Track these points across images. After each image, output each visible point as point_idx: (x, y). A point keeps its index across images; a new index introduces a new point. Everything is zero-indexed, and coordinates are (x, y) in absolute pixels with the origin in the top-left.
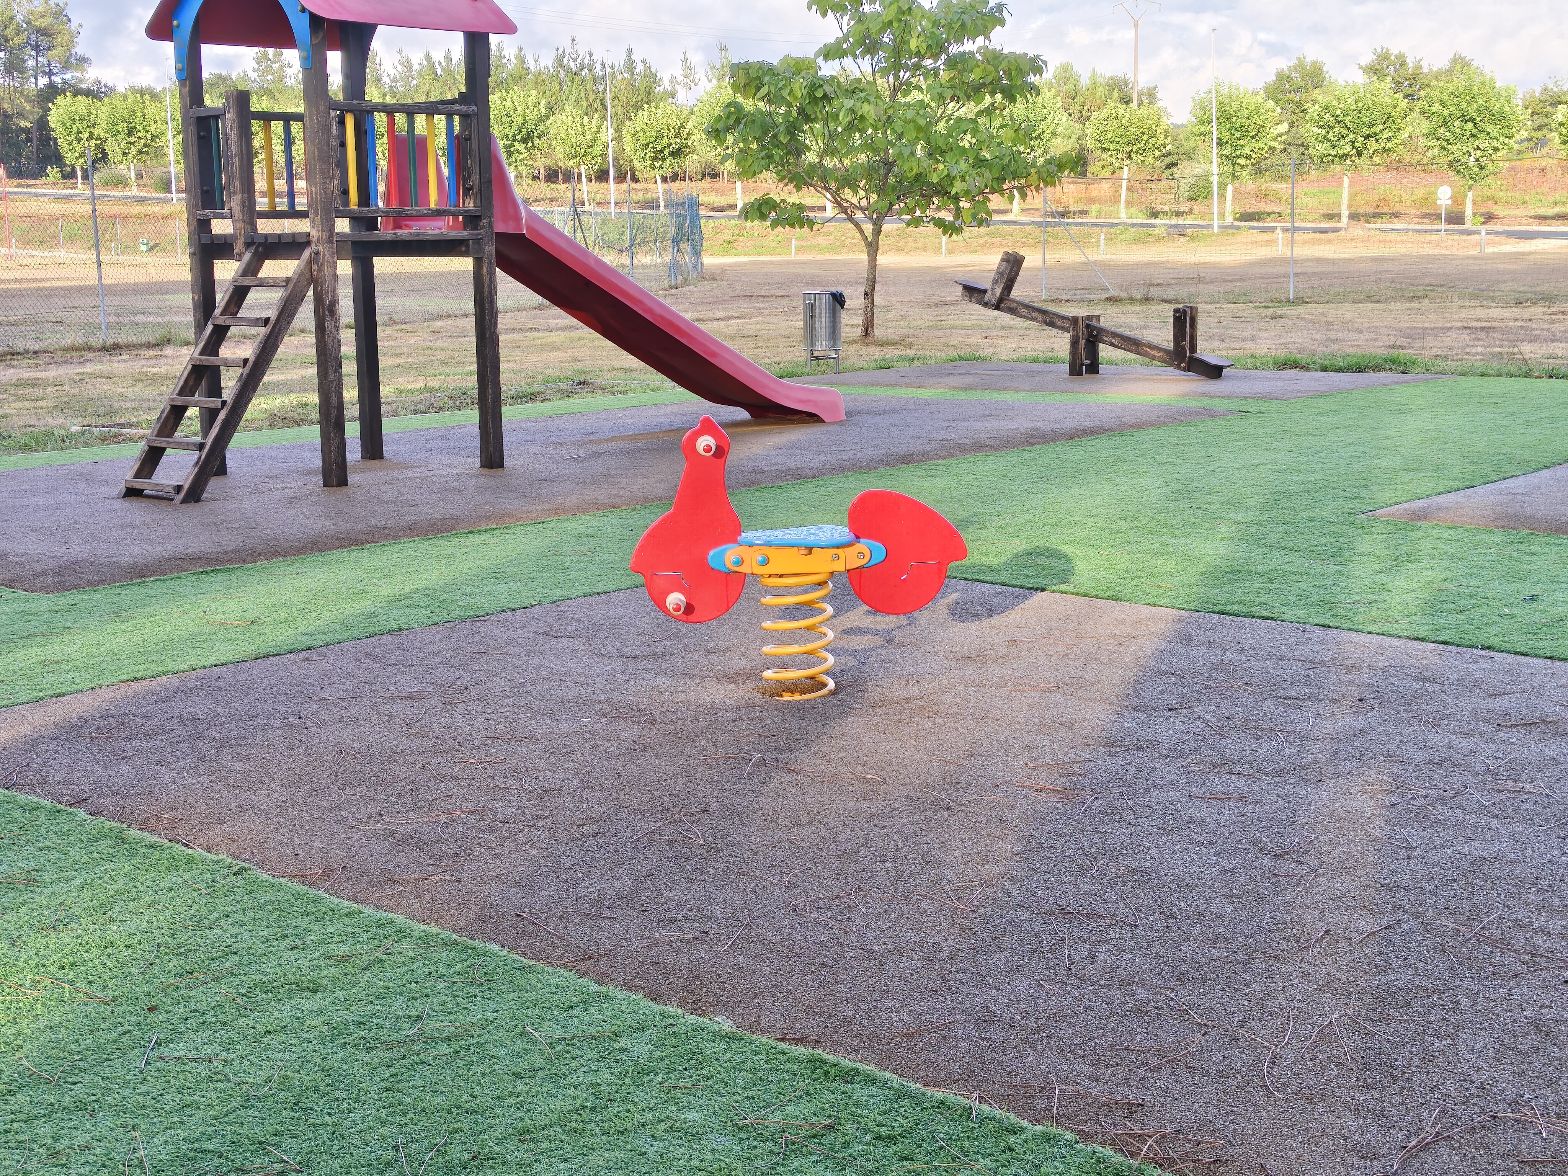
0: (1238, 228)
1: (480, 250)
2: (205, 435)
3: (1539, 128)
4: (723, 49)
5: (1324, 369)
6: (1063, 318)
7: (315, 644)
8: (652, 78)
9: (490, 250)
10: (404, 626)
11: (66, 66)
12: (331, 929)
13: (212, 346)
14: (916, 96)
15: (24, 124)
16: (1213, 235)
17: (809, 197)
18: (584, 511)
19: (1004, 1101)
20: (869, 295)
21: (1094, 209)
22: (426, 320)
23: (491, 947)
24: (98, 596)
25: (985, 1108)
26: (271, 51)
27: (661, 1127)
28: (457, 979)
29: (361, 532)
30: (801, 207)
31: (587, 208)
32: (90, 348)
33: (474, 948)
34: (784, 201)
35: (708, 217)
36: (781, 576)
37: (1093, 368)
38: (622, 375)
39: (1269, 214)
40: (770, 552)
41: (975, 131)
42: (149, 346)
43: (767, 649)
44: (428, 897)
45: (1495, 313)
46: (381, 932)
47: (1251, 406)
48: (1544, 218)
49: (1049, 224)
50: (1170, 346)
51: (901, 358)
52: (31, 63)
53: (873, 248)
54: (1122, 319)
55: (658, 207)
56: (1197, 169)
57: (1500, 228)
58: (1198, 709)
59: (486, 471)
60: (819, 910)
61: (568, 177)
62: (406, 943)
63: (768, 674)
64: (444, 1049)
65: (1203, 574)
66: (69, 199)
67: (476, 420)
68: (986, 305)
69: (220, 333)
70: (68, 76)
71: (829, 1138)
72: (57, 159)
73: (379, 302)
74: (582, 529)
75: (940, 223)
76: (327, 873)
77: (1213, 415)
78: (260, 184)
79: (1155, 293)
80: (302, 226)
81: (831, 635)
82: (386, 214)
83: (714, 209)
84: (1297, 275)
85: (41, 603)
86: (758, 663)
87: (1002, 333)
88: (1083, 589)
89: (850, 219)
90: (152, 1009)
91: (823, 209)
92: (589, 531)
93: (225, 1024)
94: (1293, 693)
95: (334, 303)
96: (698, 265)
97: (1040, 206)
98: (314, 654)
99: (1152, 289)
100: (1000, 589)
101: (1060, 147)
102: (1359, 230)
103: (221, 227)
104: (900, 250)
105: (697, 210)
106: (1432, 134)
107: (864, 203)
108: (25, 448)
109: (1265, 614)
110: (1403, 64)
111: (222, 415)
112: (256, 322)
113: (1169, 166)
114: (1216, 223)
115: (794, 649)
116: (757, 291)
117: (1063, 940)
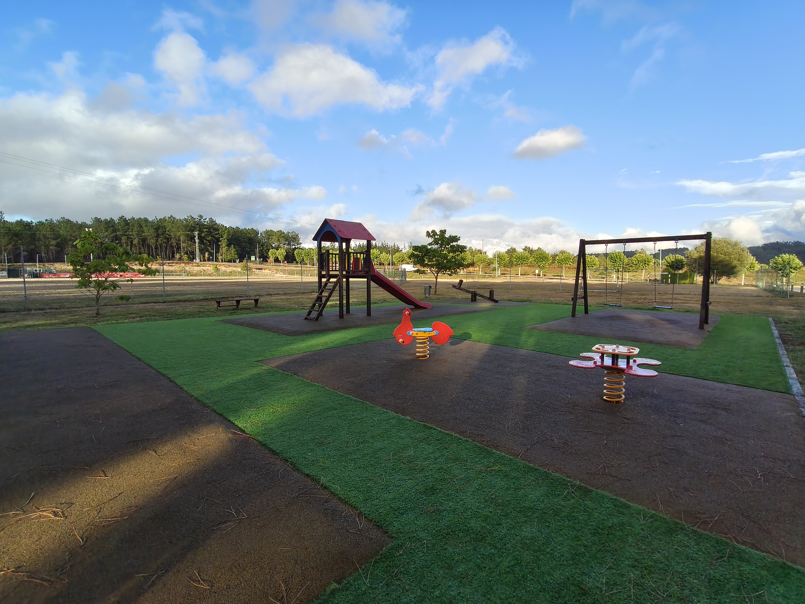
0: (501, 276)
1: (368, 277)
2: (319, 309)
3: (553, 260)
4: (411, 243)
5: (516, 301)
6: (470, 291)
8: (398, 248)
9: (370, 277)
10: (353, 344)
11: (298, 244)
12: (339, 398)
13: (321, 294)
14: (445, 252)
15: (290, 254)
16: (496, 277)
17: (425, 269)
18: (385, 324)
19: (458, 433)
20: (436, 286)
21: (475, 272)
22: (357, 289)
23: (367, 402)
24: (299, 337)
25: (455, 435)
26: (333, 243)
27: (397, 436)
28: (361, 408)
29: (346, 327)
30: (424, 271)
31: (386, 270)
32: (299, 293)
33: (364, 403)
34: (421, 270)
36: (420, 337)
37: (475, 300)
38: (392, 300)
39: (506, 274)
40: (417, 332)
41: (455, 259)
42: (310, 293)
43: (417, 350)
44: (356, 393)
45: (546, 292)
46: (348, 399)
47: (503, 308)
48: (554, 276)
49: (468, 275)
50: (489, 297)
51: (441, 298)
52: (292, 244)
53: (436, 278)
54: (480, 292)
56: (494, 266)
57: (547, 277)
58: (494, 362)
59: (368, 316)
60: (426, 397)
61: (383, 264)
62: (352, 401)
63: (417, 354)
64: (358, 421)
65: (494, 338)
66: (297, 267)
67: (366, 307)
68: (456, 289)
69: (323, 291)
70: (298, 246)
71: (427, 439)
72: (296, 260)
73: (350, 286)
74: (384, 327)
75: (448, 274)
76: (338, 388)
77: (496, 309)
78: (331, 265)
79: (486, 287)
80: (337, 273)
81: (428, 347)
82: (352, 271)
84: (511, 285)
85: (290, 338)
86: (415, 352)
87: (459, 294)
88: (473, 340)
89: (433, 273)
90: (307, 412)
91: (428, 271)
93: (320, 415)
94: (511, 360)
95: (342, 286)
96: (406, 280)
97: (466, 272)
100: (459, 340)
101: (470, 261)
102: (522, 277)
103: (324, 273)
104: (441, 278)
106: (535, 261)
107: (435, 270)
108: (288, 310)
109: (506, 345)
110: (530, 249)
111: (322, 305)
112: (329, 289)
113: (489, 265)
114: (497, 275)
115: (422, 350)
116: (416, 285)
117: (469, 404)
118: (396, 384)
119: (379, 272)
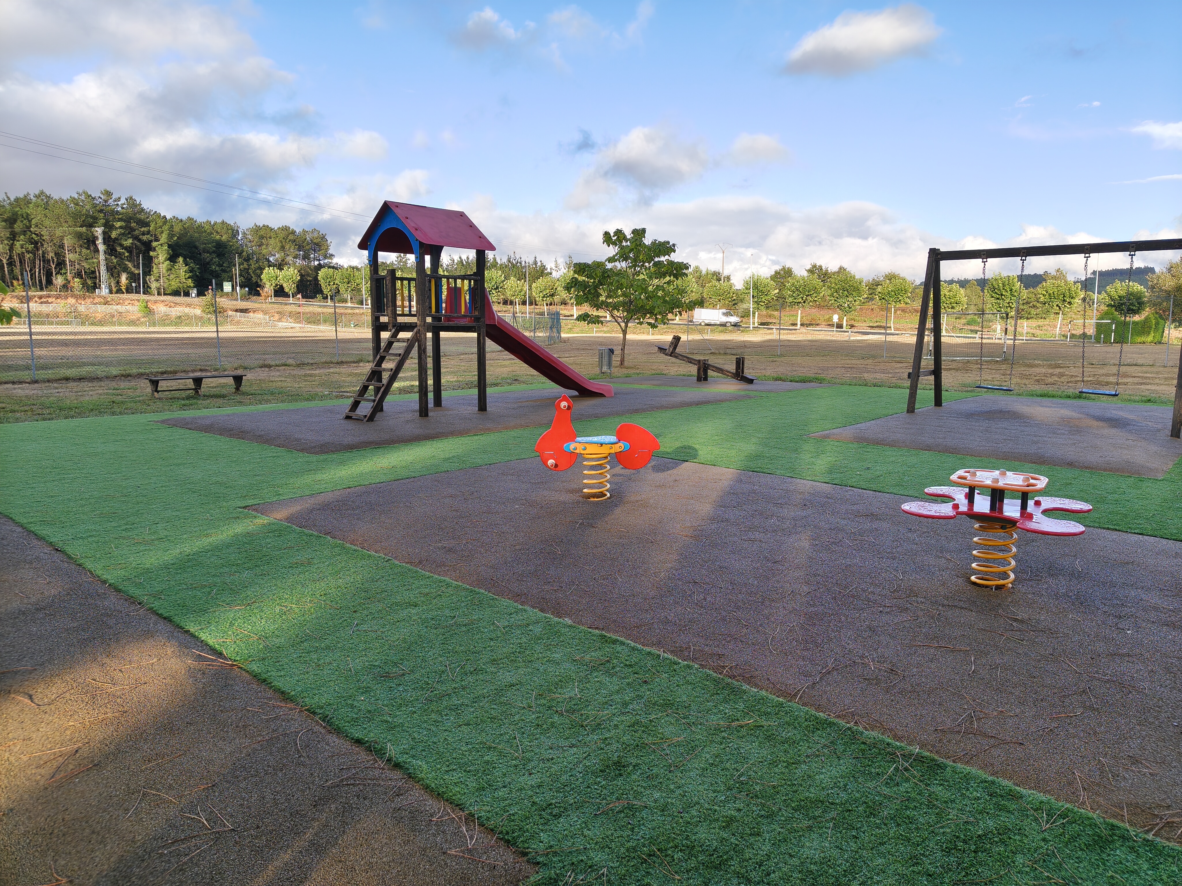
0: (759, 328)
1: (480, 330)
2: (376, 396)
3: (871, 294)
4: (570, 257)
5: (791, 381)
6: (695, 360)
7: (416, 475)
8: (543, 268)
9: (483, 331)
10: (449, 470)
11: (325, 257)
12: (422, 583)
13: (379, 364)
14: (642, 277)
15: (309, 278)
16: (750, 330)
17: (601, 313)
18: (516, 428)
19: (672, 652)
20: (623, 350)
22: (458, 355)
23: (483, 591)
24: (335, 456)
25: (666, 655)
26: (402, 255)
27: (545, 659)
28: (469, 602)
29: (433, 434)
30: (598, 317)
31: (518, 315)
32: (332, 363)
33: (475, 591)
34: (592, 315)
35: (563, 319)
36: (591, 454)
37: (706, 379)
38: (530, 377)
39: (771, 323)
40: (587, 445)
41: (664, 290)
42: (354, 362)
43: (585, 481)
44: (458, 571)
45: (854, 362)
46: (440, 584)
47: (765, 394)
48: (873, 327)
49: (690, 325)
50: (734, 371)
51: (634, 374)
52: (312, 256)
53: (625, 332)
54: (716, 361)
55: (545, 315)
56: (745, 306)
57: (856, 330)
58: (744, 507)
59: (480, 412)
60: (604, 579)
61: (511, 303)
62: (450, 589)
63: (585, 490)
64: (464, 629)
65: (746, 456)
66: (325, 306)
67: (477, 393)
68: (666, 355)
69: (382, 359)
70: (326, 261)
71: (608, 665)
72: (321, 292)
74: (516, 435)
75: (649, 324)
76: (420, 562)
77: (750, 397)
78: (399, 303)
79: (728, 351)
80: (414, 320)
81: (609, 476)
82: (446, 316)
83: (565, 316)
84: (781, 346)
85: (314, 458)
86: (581, 486)
87: (672, 365)
88: (702, 461)
89: (616, 321)
90: (355, 612)
91: (606, 317)
92: (518, 436)
93: (382, 618)
94: (780, 502)
95: (425, 349)
96: (559, 337)
97: (687, 318)
98: (416, 479)
99: (727, 350)
100: (671, 460)
101: (694, 297)
102: (804, 330)
103: (384, 319)
104: (634, 333)
105: (559, 316)
106: (832, 295)
107: (622, 315)
108: (308, 400)
109: (769, 472)
110: (821, 269)
111: (382, 389)
112: (396, 355)
113: (734, 305)
114: (751, 326)
115: (595, 481)
116: (581, 347)
117: (694, 592)
118: (541, 552)
119: (503, 318)
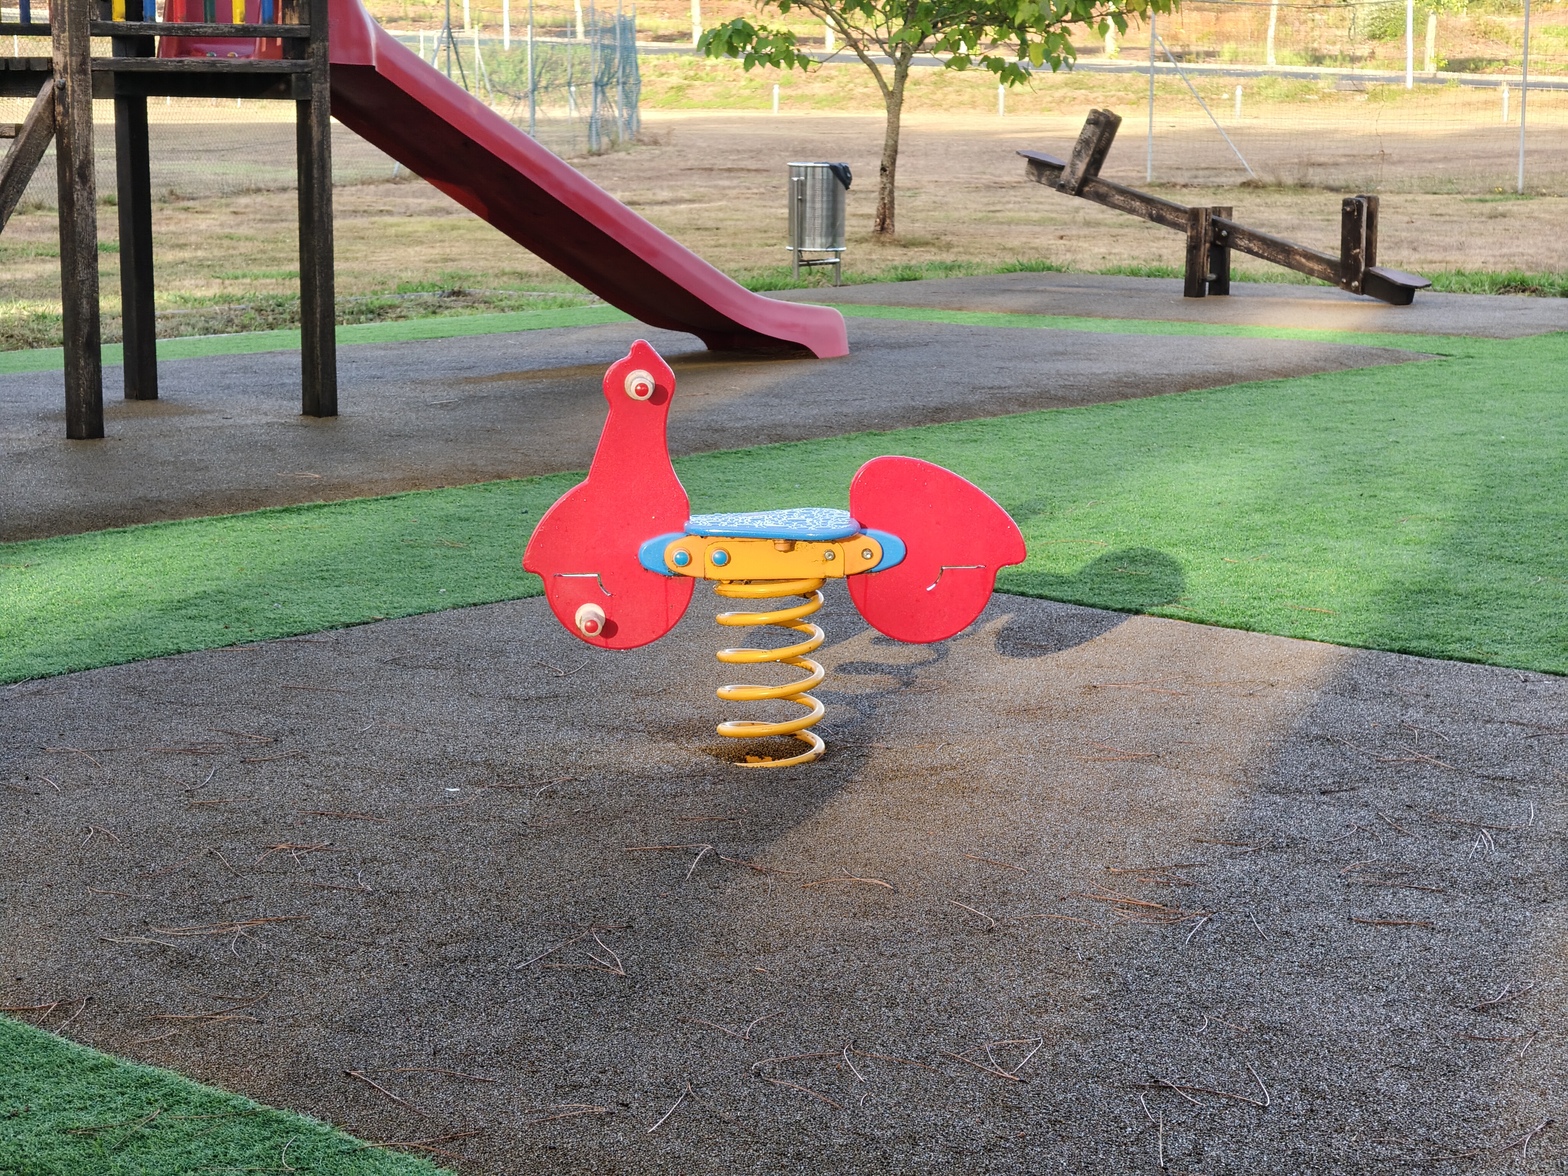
0: (1443, 81)
1: (308, 89)
6: (1177, 209)
7: (52, 669)
9: (322, 89)
10: (184, 646)
12: (68, 1089)
16: (1405, 91)
17: (800, 21)
18: (454, 483)
20: (889, 171)
21: (1227, 49)
22: (224, 195)
23: (307, 1120)
28: (256, 1166)
29: (123, 506)
30: (788, 38)
31: (467, 33)
33: (281, 1122)
34: (764, 28)
35: (648, 51)
36: (748, 582)
37: (1221, 287)
38: (515, 283)
39: (1490, 62)
40: (732, 546)
43: (725, 691)
44: (213, 1046)
46: (142, 1094)
47: (1456, 348)
49: (1159, 71)
50: (1336, 255)
51: (933, 266)
54: (1266, 215)
55: (574, 34)
58: (1365, 792)
59: (310, 420)
60: (794, 1075)
62: (181, 1112)
63: (726, 728)
65: (1377, 593)
67: (298, 345)
68: (1062, 188)
73: (153, 166)
74: (451, 509)
75: (995, 65)
76: (64, 1008)
77: (1396, 358)
79: (1315, 176)
81: (820, 671)
82: (166, 32)
83: (658, 38)
84: (1529, 153)
86: (711, 710)
87: (1086, 231)
88: (1200, 612)
89: (863, 58)
91: (820, 41)
92: (463, 512)
94: (1507, 771)
95: (87, 164)
97: (1146, 44)
98: (51, 684)
99: (1311, 171)
100: (1073, 609)
104: (936, 105)
105: (633, 39)
107: (883, 34)
109: (1468, 654)
114: (1410, 74)
115: (764, 691)
116: (721, 163)
117: (1155, 1126)
118: (546, 970)
119: (408, 45)
